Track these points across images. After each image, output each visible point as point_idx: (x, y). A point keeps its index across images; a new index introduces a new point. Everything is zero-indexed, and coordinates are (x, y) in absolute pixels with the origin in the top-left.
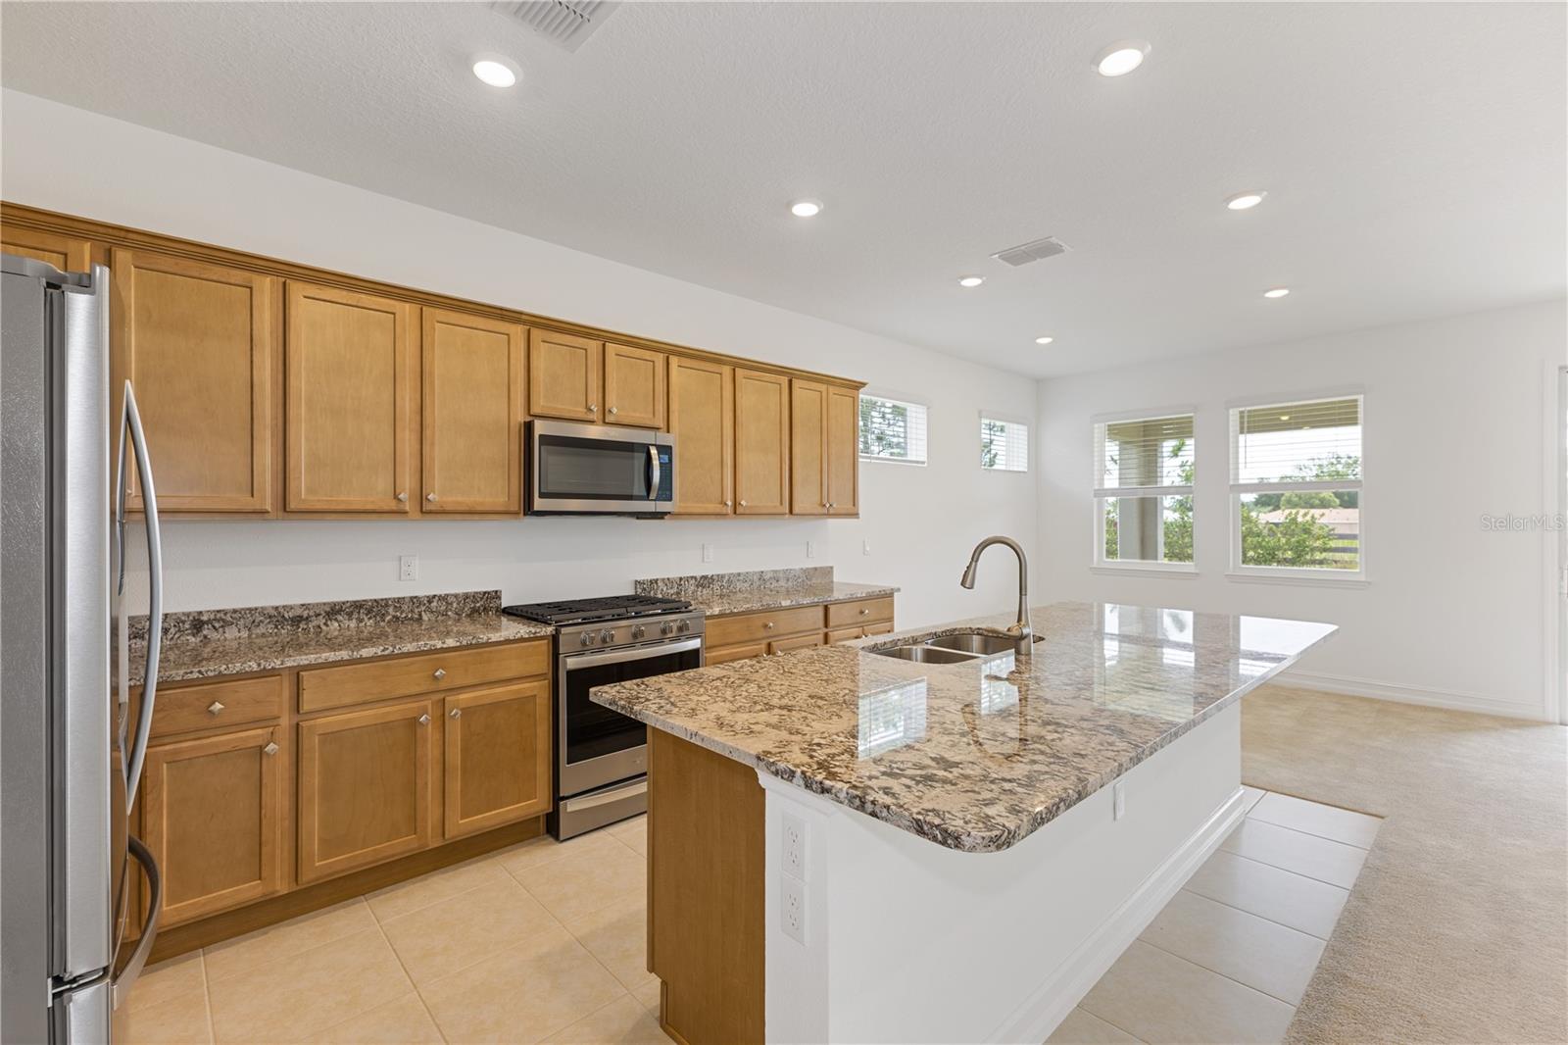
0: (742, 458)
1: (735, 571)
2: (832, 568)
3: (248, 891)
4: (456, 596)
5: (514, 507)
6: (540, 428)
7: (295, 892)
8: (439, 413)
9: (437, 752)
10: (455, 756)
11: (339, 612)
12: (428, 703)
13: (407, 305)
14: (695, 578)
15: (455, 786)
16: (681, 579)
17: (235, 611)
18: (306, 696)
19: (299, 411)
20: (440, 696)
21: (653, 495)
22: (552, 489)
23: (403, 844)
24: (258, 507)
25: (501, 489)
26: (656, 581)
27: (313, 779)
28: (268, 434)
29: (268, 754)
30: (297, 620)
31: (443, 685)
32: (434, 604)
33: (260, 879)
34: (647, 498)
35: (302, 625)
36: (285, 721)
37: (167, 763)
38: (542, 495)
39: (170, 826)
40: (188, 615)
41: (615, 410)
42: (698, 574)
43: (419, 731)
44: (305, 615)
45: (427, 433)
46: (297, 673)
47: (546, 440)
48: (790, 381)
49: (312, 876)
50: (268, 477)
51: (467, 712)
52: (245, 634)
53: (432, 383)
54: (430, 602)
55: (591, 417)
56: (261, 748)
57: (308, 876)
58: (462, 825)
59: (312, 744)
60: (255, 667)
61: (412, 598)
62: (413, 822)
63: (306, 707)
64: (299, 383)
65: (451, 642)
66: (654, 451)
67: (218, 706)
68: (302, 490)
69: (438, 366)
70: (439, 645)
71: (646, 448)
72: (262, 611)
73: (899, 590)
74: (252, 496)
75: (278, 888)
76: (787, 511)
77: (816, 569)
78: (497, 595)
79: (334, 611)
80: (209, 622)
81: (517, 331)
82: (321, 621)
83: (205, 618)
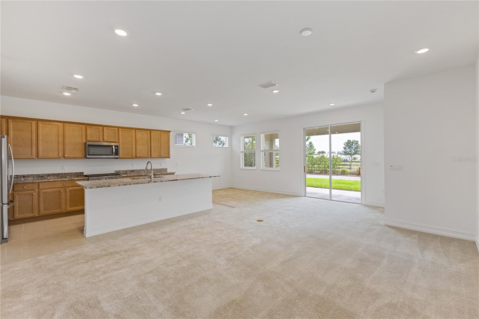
0: (138, 147)
1: (141, 169)
2: (167, 168)
3: (31, 215)
4: (74, 173)
5: (84, 157)
6: (88, 143)
7: (39, 216)
8: (67, 141)
9: (65, 197)
10: (68, 198)
11: (50, 175)
12: (63, 189)
13: (60, 124)
14: (130, 170)
15: (68, 202)
16: (126, 170)
17: (30, 175)
18: (40, 187)
19: (40, 142)
20: (65, 188)
21: (114, 154)
22: (90, 154)
23: (58, 211)
24: (33, 158)
25: (80, 154)
26: (120, 171)
27: (42, 199)
28: (35, 146)
29: (34, 195)
30: (42, 176)
31: (65, 186)
32: (69, 174)
33: (33, 213)
34: (112, 155)
35: (43, 177)
36: (37, 190)
37: (18, 195)
38: (88, 155)
39: (18, 204)
40: (22, 175)
41: (106, 139)
42: (131, 170)
43: (61, 193)
44: (43, 176)
45: (65, 145)
46: (39, 183)
47: (89, 145)
48: (150, 132)
49: (42, 214)
50: (35, 153)
51: (70, 191)
52: (32, 178)
53: (66, 136)
54: (68, 174)
55: (100, 141)
56: (33, 194)
57: (41, 214)
58: (69, 209)
59: (41, 195)
60: (31, 182)
61: (65, 173)
62: (60, 207)
63: (40, 188)
64: (40, 138)
65: (67, 179)
66: (114, 147)
67: (25, 187)
68: (41, 154)
69: (67, 133)
70: (64, 180)
71: (112, 146)
72: (35, 175)
73: (175, 172)
74: (32, 156)
75: (36, 215)
76: (150, 157)
77: (162, 169)
78: (83, 173)
79: (49, 175)
80: (26, 176)
81: (84, 126)
82: (46, 177)
83: (25, 176)
